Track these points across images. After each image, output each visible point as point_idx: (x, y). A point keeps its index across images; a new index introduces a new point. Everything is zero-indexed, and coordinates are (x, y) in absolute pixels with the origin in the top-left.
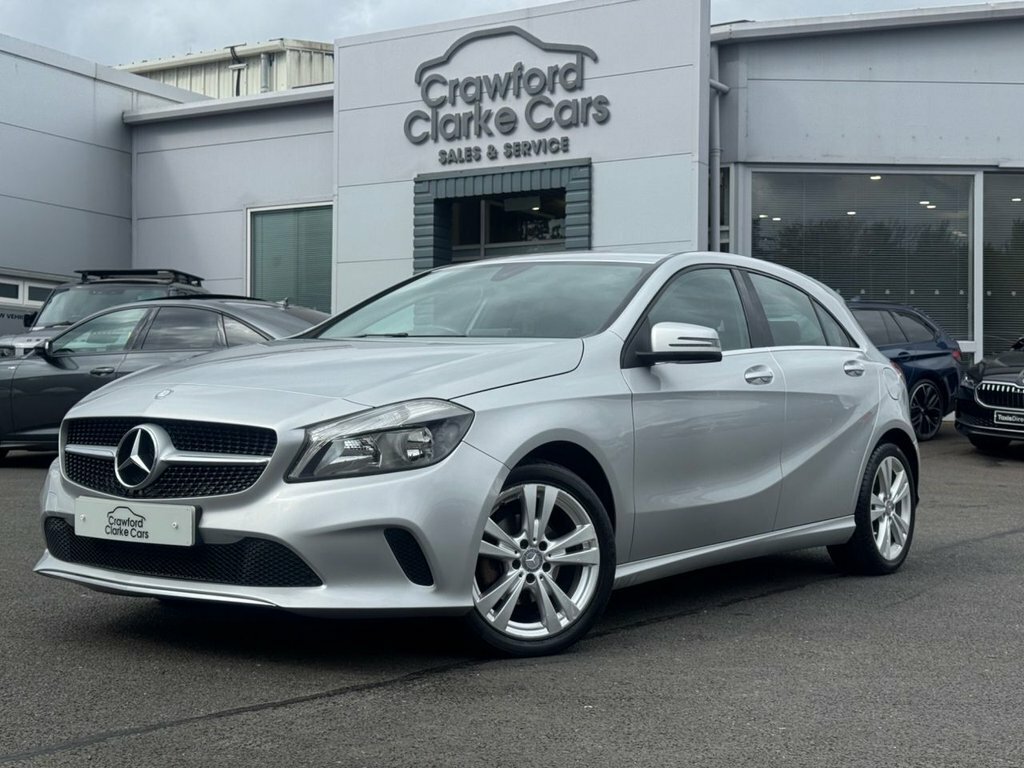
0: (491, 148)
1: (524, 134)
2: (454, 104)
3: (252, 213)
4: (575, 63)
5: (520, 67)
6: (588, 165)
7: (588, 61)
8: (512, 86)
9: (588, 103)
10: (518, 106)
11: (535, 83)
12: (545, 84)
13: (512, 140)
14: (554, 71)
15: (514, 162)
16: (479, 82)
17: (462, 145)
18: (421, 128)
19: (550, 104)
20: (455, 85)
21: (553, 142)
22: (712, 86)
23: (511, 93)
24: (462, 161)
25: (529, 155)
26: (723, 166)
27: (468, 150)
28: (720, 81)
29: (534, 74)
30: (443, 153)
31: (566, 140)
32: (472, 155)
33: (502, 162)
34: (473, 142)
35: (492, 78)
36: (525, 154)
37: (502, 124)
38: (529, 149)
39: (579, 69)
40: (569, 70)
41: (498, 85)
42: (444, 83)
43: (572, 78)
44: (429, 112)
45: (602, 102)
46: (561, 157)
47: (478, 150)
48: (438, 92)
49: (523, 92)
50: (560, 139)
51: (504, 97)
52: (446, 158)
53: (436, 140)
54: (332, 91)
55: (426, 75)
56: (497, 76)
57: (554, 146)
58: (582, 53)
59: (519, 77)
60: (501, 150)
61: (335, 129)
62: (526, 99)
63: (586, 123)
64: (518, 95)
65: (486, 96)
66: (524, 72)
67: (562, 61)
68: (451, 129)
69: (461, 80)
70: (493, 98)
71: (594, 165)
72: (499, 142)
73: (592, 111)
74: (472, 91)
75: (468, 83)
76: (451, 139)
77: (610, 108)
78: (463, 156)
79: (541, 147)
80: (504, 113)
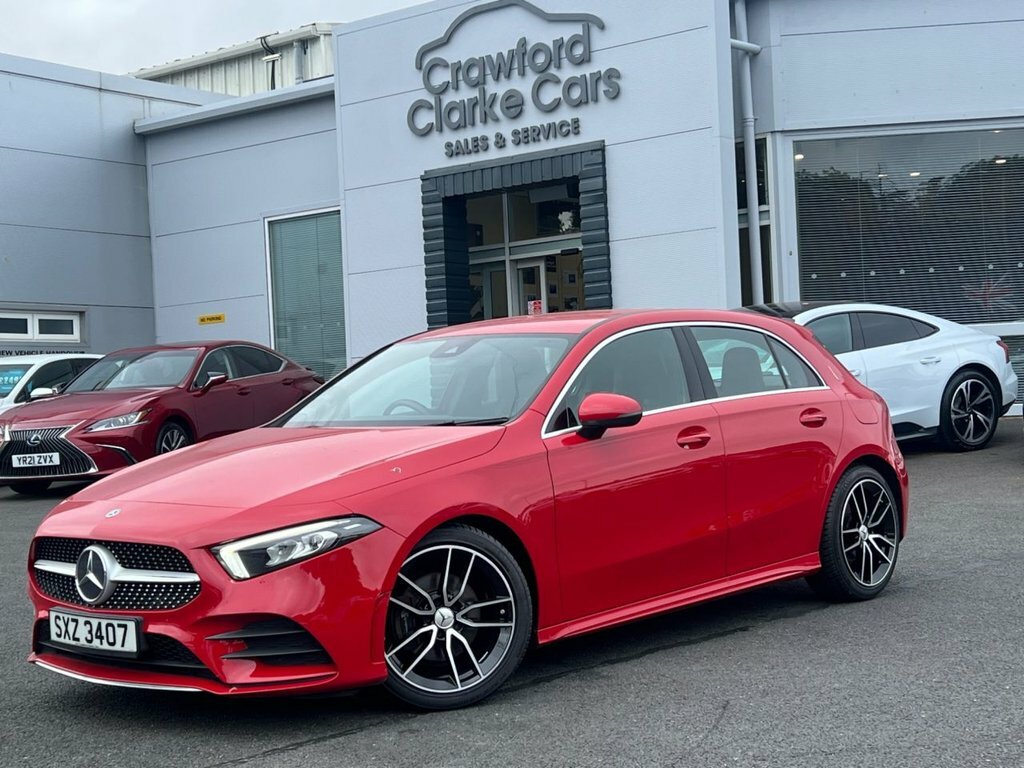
0: (499, 136)
1: (532, 118)
2: (457, 88)
3: (269, 222)
4: (581, 33)
5: (523, 43)
6: (600, 149)
7: (595, 31)
8: (516, 65)
9: (597, 78)
10: (524, 85)
11: (541, 59)
12: (551, 61)
13: (520, 125)
14: (559, 44)
15: (523, 150)
16: (482, 63)
17: (468, 134)
18: (425, 119)
19: (558, 81)
20: (457, 68)
21: (563, 124)
22: (734, 48)
23: (515, 72)
24: (470, 153)
25: (539, 140)
26: (758, 137)
27: (475, 140)
28: (749, 42)
29: (539, 49)
30: (449, 145)
31: (576, 121)
32: (480, 145)
33: (512, 151)
34: (479, 131)
35: (494, 57)
36: (534, 140)
37: (508, 108)
38: (538, 134)
39: (585, 40)
40: (574, 42)
41: (502, 66)
42: (446, 66)
43: (579, 51)
44: (432, 100)
45: (612, 75)
46: (572, 141)
47: (485, 139)
48: (441, 77)
49: (528, 70)
50: (570, 122)
51: (508, 76)
52: (453, 151)
53: (441, 130)
54: (333, 84)
55: (427, 59)
56: (500, 55)
57: (564, 129)
58: (589, 21)
59: (522, 56)
60: (509, 138)
61: (338, 127)
62: (532, 78)
63: (596, 100)
64: (523, 74)
65: (490, 78)
66: (529, 48)
67: (567, 32)
68: (455, 117)
69: (463, 62)
70: (497, 79)
71: (607, 148)
72: (507, 129)
73: (602, 87)
74: (475, 74)
75: (471, 64)
76: (457, 128)
77: (621, 83)
78: (470, 147)
79: (550, 131)
80: (511, 95)
